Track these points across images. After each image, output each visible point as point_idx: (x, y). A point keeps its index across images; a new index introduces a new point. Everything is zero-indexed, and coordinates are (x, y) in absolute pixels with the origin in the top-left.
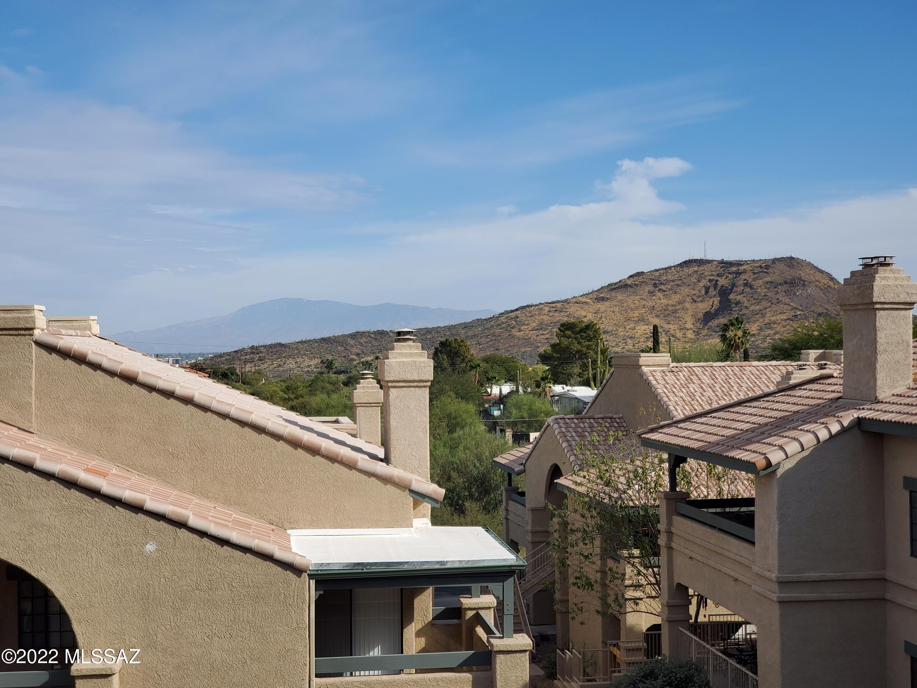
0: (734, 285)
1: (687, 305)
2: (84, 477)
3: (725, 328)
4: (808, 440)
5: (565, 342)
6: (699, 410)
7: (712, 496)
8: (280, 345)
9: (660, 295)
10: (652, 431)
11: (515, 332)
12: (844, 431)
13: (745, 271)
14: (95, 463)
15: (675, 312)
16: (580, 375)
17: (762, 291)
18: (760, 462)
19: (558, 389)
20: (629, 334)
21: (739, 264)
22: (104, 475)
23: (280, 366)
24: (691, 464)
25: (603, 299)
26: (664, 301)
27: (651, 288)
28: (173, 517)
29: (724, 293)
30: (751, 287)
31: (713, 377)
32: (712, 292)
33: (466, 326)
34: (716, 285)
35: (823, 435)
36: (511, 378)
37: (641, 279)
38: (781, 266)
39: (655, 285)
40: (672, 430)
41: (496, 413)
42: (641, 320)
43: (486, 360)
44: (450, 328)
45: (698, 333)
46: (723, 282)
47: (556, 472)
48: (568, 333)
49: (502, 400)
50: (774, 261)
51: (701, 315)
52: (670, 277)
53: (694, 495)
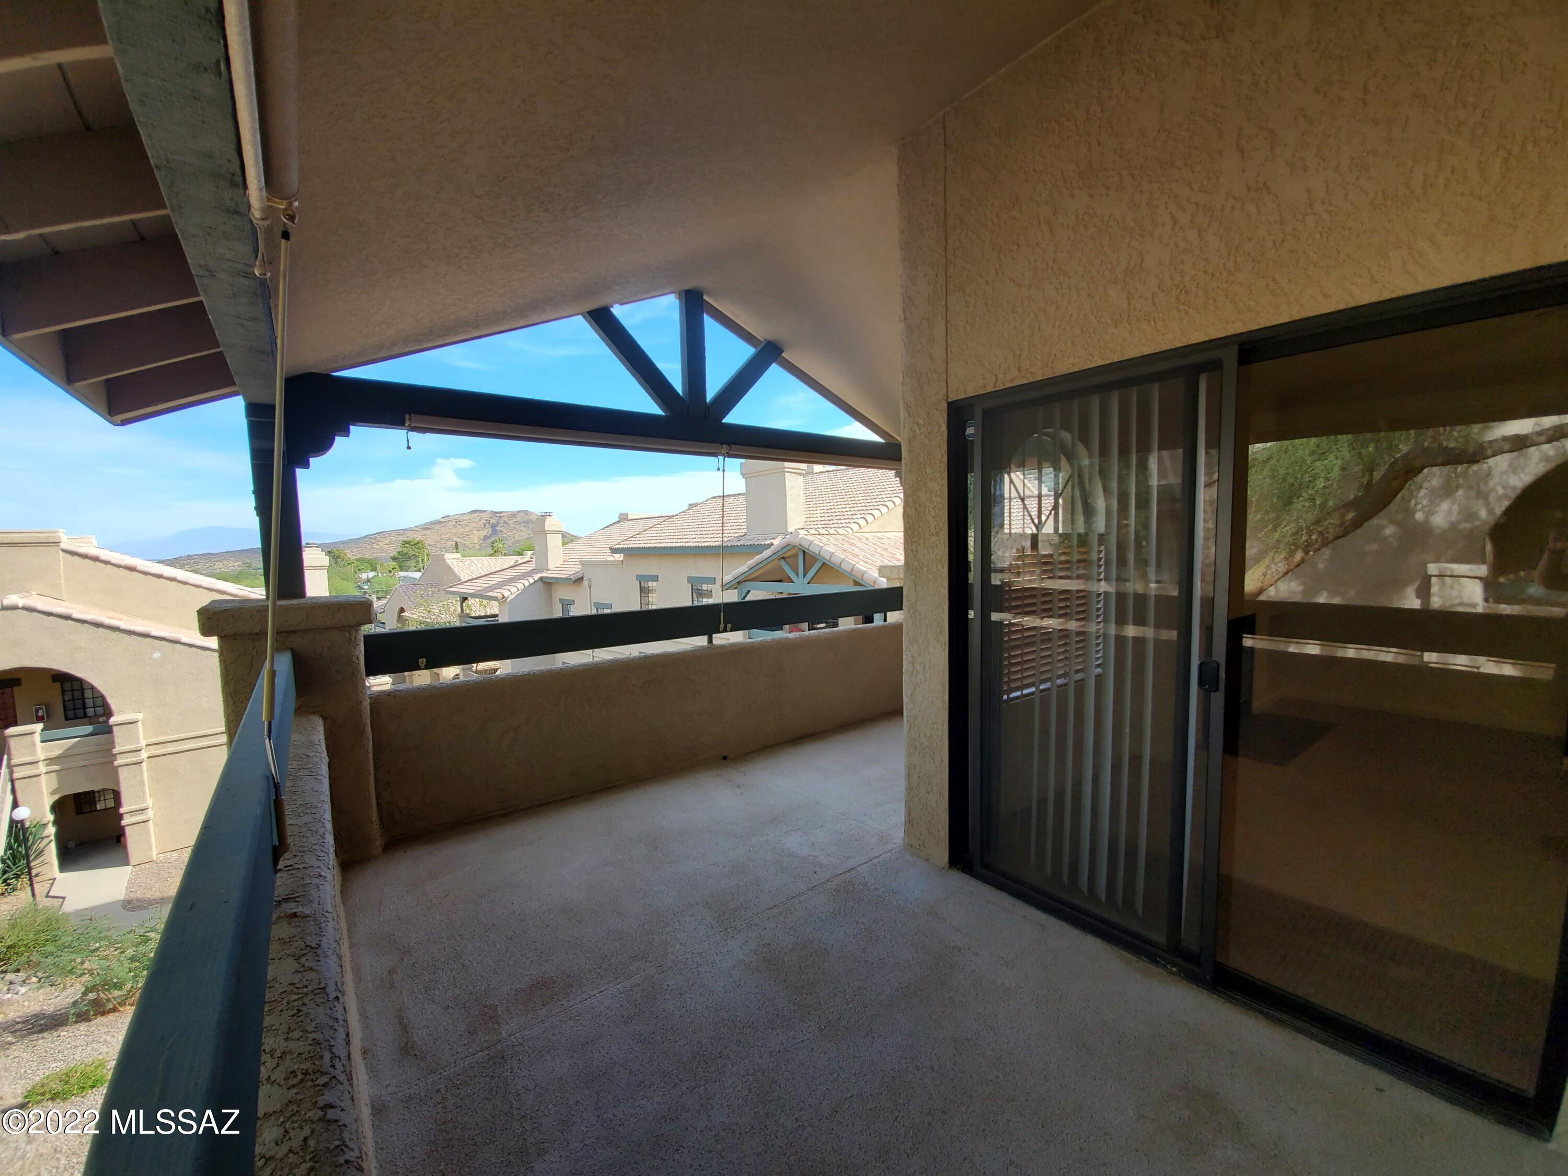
0: (498, 523)
1: (474, 532)
2: (107, 621)
3: (493, 543)
4: (520, 586)
5: (405, 550)
6: (474, 577)
7: (482, 614)
8: (210, 554)
9: (459, 527)
10: (451, 587)
11: (374, 546)
12: (535, 582)
13: (504, 516)
14: (112, 614)
15: (468, 535)
16: (415, 567)
17: (513, 526)
18: (500, 596)
19: (402, 574)
20: (444, 546)
21: (500, 513)
22: (121, 620)
23: (211, 566)
24: (471, 601)
25: (427, 529)
26: (463, 530)
27: (454, 523)
28: (171, 639)
29: (494, 526)
30: (507, 524)
31: (483, 564)
32: (487, 526)
33: (344, 543)
34: (489, 523)
35: (527, 584)
36: (374, 569)
37: (448, 519)
38: (522, 514)
39: (456, 522)
40: (460, 586)
41: (366, 587)
42: (449, 539)
43: (358, 560)
44: (333, 544)
45: (480, 546)
46: (492, 521)
47: (402, 610)
48: (407, 545)
49: (368, 581)
50: (518, 512)
51: (482, 537)
52: (464, 518)
53: (473, 615)
